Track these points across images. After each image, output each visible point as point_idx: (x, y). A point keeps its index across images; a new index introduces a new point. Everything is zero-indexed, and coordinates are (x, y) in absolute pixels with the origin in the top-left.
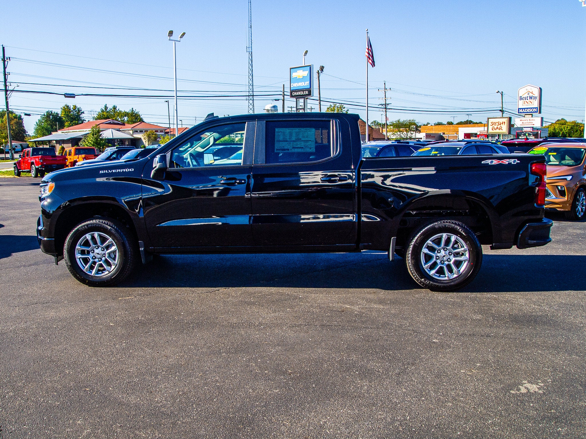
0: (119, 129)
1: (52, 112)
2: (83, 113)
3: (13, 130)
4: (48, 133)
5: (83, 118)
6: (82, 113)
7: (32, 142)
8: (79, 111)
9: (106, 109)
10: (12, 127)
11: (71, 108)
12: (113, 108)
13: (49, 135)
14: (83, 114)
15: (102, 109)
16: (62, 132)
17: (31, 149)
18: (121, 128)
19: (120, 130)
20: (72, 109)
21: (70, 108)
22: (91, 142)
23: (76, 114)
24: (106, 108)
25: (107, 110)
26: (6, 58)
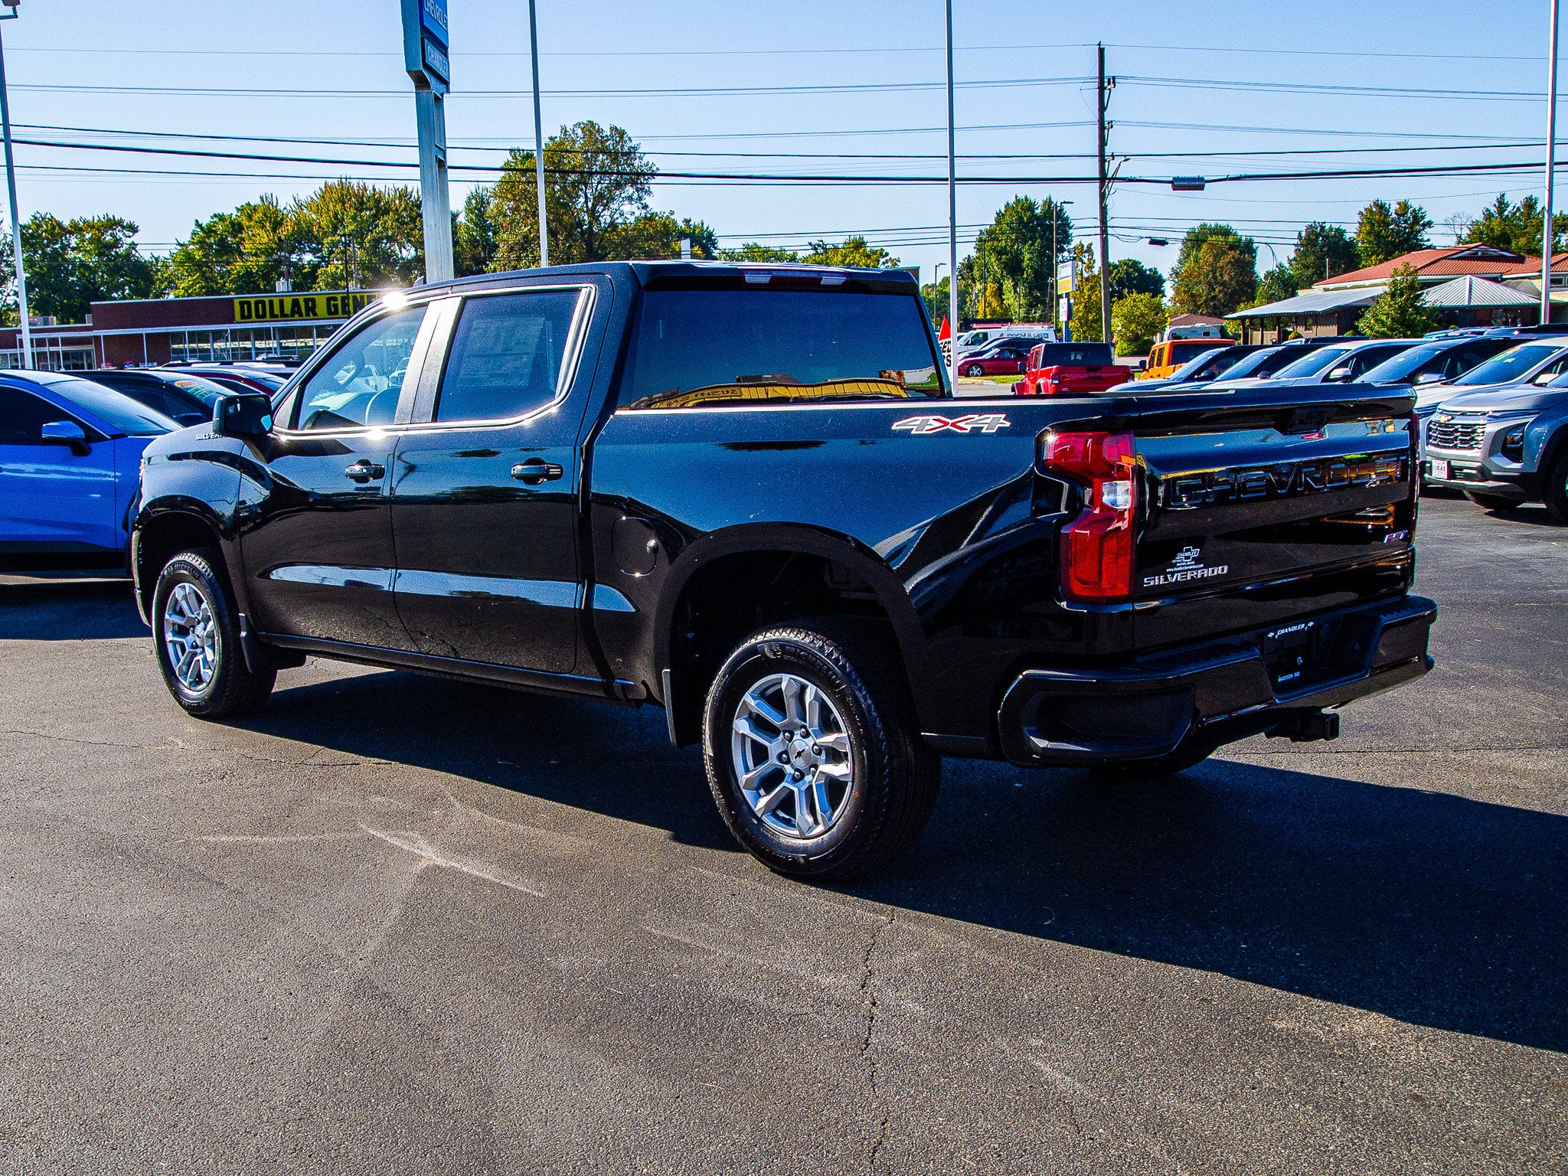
0: (1502, 274)
1: (1323, 228)
2: (1429, 224)
3: (1223, 284)
4: (1286, 291)
5: (1428, 240)
6: (1424, 225)
7: (1233, 319)
8: (1417, 218)
9: (1500, 213)
10: (1221, 275)
11: (1392, 210)
12: (1525, 205)
13: (1289, 298)
14: (1427, 229)
15: (1487, 210)
16: (1326, 290)
17: (1043, 348)
18: (1507, 273)
19: (1504, 277)
20: (1394, 216)
21: (1388, 211)
22: (1384, 318)
23: (1405, 228)
24: (1502, 205)
25: (1506, 213)
26: (1106, 80)
